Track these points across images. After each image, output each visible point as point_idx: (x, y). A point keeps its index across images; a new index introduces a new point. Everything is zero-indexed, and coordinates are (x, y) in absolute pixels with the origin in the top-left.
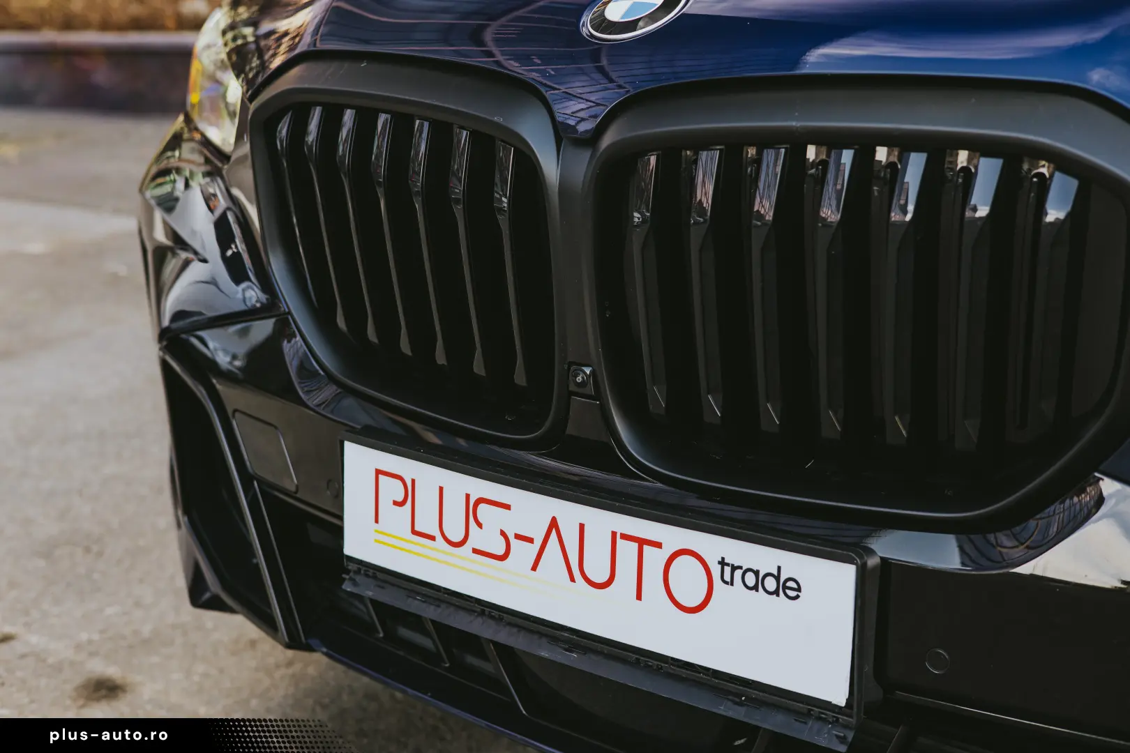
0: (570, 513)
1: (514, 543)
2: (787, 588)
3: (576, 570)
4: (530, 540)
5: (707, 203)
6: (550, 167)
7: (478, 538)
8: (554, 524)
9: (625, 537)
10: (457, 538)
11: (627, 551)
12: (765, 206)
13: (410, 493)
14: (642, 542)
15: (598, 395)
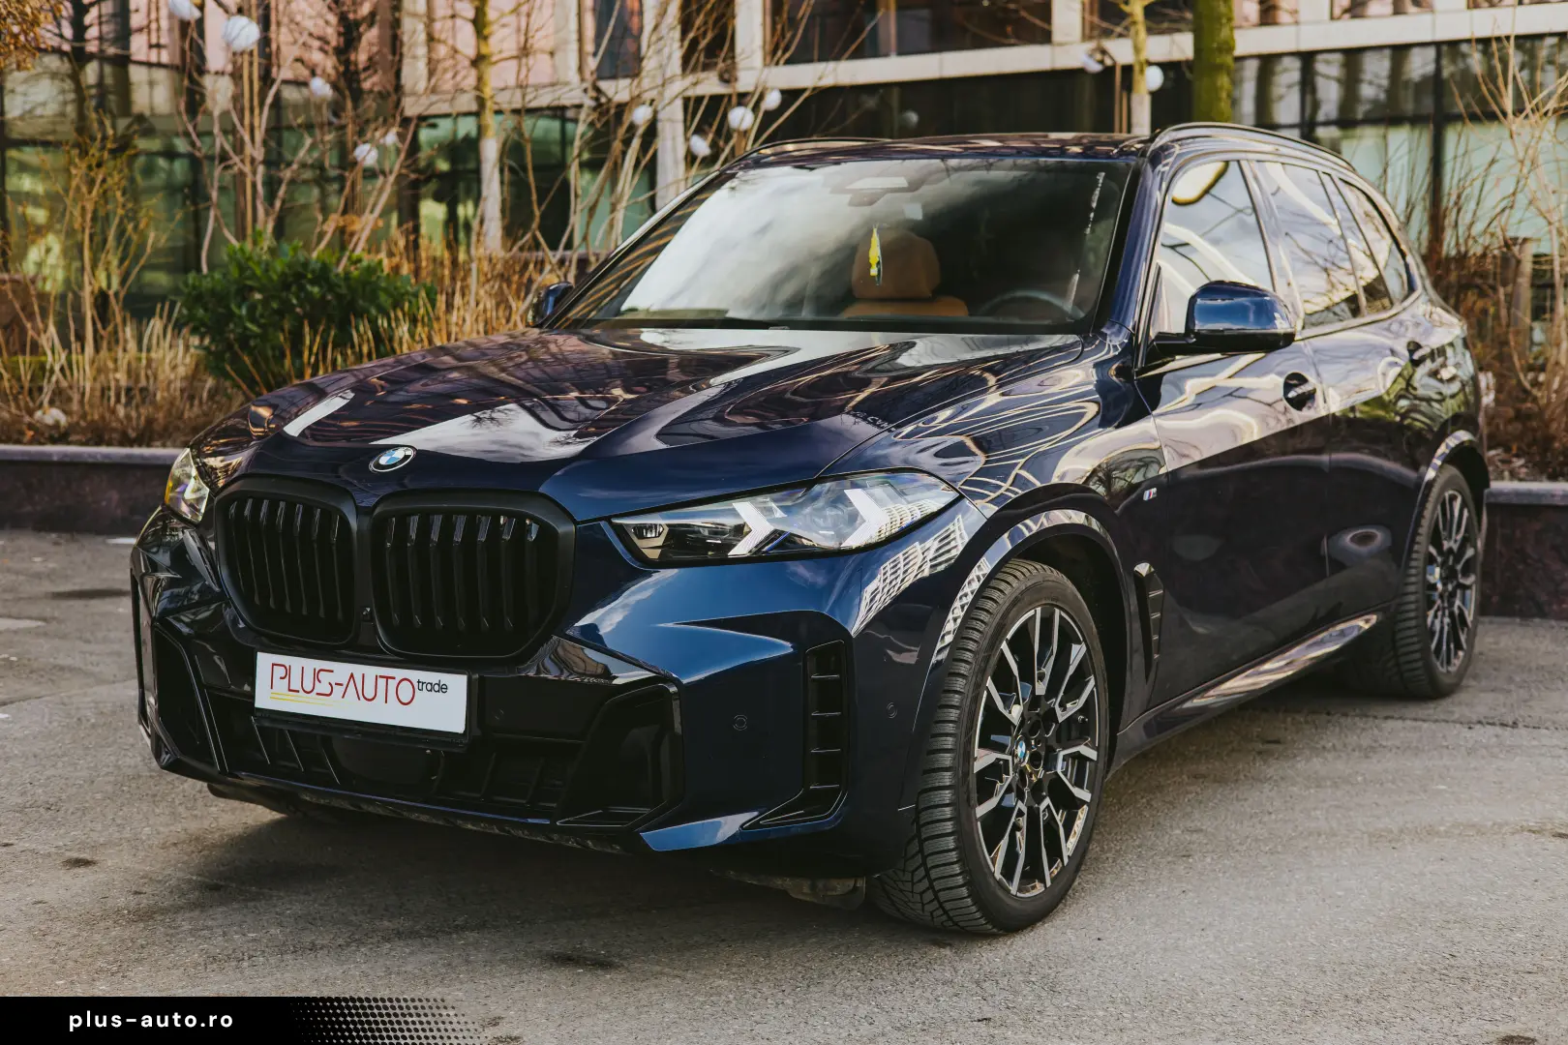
0: (358, 670)
1: (335, 687)
2: (443, 688)
3: (361, 695)
4: (341, 685)
5: (414, 537)
6: (354, 524)
7: (319, 688)
8: (352, 676)
9: (381, 677)
10: (308, 690)
11: (382, 682)
12: (435, 537)
13: (288, 671)
14: (387, 678)
15: (372, 619)
